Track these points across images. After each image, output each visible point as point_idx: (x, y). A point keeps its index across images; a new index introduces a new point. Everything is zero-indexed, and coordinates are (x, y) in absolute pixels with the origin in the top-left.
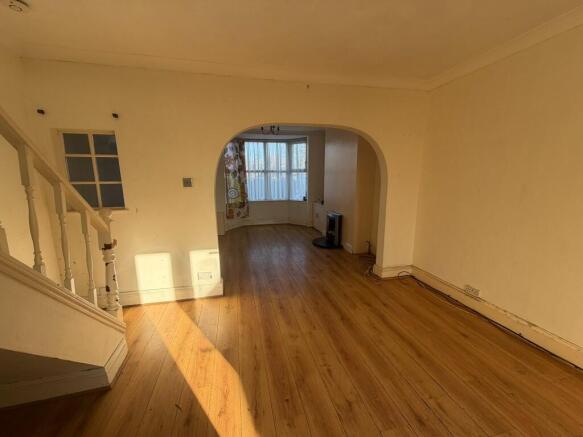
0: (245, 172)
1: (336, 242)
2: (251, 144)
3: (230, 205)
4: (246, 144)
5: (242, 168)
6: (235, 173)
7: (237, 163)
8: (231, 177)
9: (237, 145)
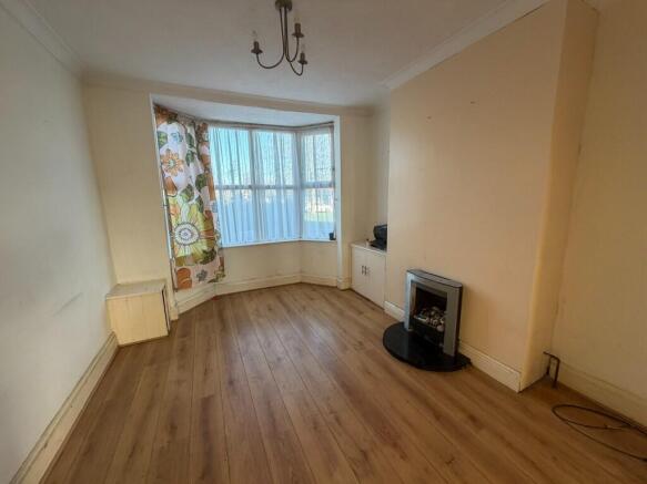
0: (212, 189)
1: (448, 349)
2: (222, 132)
3: (180, 261)
4: (211, 130)
5: (204, 181)
6: (188, 191)
7: (194, 170)
8: (178, 199)
9: (191, 131)
